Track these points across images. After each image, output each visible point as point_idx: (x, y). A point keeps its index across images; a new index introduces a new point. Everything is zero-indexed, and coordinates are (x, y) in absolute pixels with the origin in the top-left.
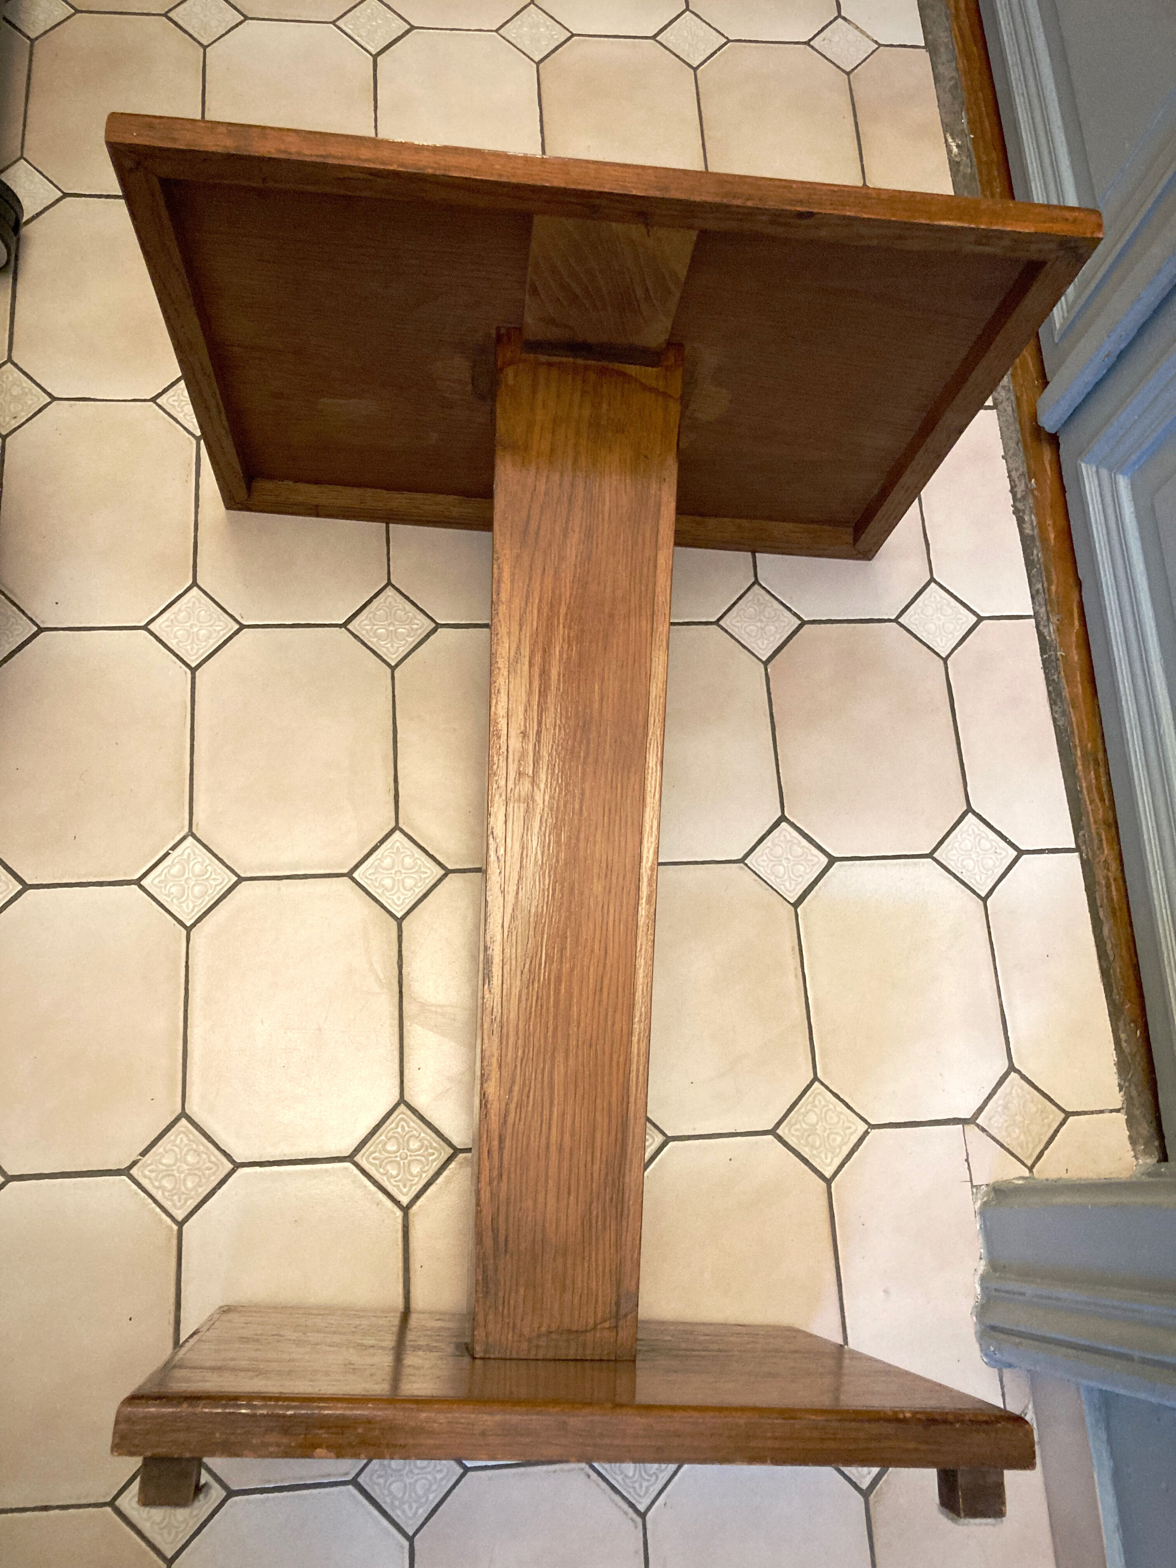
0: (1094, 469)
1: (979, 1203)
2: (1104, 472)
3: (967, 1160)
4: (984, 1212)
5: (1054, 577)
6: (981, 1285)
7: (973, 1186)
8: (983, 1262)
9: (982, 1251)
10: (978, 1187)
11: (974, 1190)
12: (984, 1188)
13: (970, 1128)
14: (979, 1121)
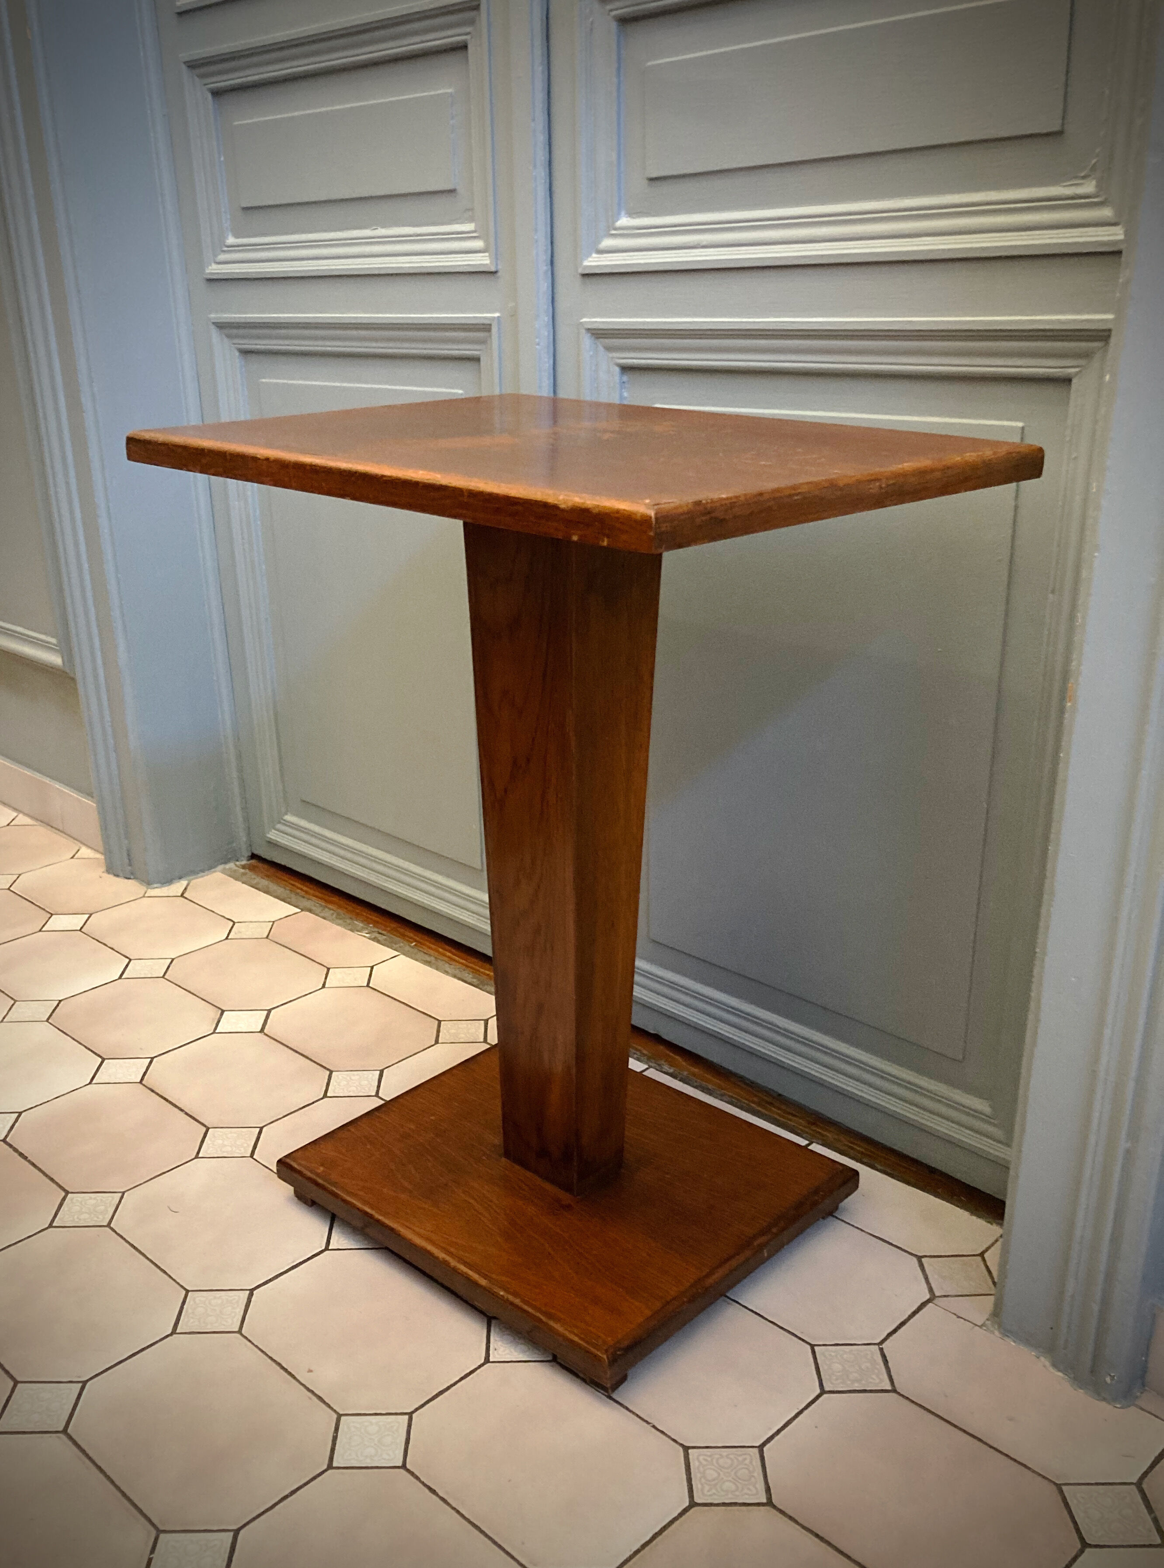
1: (997, 1333)
3: (959, 1317)
4: (1006, 1332)
5: (639, 1048)
6: (1059, 1371)
7: (980, 1327)
9: (1033, 1353)
10: (984, 1325)
11: (985, 1328)
12: (988, 1323)
13: (936, 1301)
14: (937, 1294)
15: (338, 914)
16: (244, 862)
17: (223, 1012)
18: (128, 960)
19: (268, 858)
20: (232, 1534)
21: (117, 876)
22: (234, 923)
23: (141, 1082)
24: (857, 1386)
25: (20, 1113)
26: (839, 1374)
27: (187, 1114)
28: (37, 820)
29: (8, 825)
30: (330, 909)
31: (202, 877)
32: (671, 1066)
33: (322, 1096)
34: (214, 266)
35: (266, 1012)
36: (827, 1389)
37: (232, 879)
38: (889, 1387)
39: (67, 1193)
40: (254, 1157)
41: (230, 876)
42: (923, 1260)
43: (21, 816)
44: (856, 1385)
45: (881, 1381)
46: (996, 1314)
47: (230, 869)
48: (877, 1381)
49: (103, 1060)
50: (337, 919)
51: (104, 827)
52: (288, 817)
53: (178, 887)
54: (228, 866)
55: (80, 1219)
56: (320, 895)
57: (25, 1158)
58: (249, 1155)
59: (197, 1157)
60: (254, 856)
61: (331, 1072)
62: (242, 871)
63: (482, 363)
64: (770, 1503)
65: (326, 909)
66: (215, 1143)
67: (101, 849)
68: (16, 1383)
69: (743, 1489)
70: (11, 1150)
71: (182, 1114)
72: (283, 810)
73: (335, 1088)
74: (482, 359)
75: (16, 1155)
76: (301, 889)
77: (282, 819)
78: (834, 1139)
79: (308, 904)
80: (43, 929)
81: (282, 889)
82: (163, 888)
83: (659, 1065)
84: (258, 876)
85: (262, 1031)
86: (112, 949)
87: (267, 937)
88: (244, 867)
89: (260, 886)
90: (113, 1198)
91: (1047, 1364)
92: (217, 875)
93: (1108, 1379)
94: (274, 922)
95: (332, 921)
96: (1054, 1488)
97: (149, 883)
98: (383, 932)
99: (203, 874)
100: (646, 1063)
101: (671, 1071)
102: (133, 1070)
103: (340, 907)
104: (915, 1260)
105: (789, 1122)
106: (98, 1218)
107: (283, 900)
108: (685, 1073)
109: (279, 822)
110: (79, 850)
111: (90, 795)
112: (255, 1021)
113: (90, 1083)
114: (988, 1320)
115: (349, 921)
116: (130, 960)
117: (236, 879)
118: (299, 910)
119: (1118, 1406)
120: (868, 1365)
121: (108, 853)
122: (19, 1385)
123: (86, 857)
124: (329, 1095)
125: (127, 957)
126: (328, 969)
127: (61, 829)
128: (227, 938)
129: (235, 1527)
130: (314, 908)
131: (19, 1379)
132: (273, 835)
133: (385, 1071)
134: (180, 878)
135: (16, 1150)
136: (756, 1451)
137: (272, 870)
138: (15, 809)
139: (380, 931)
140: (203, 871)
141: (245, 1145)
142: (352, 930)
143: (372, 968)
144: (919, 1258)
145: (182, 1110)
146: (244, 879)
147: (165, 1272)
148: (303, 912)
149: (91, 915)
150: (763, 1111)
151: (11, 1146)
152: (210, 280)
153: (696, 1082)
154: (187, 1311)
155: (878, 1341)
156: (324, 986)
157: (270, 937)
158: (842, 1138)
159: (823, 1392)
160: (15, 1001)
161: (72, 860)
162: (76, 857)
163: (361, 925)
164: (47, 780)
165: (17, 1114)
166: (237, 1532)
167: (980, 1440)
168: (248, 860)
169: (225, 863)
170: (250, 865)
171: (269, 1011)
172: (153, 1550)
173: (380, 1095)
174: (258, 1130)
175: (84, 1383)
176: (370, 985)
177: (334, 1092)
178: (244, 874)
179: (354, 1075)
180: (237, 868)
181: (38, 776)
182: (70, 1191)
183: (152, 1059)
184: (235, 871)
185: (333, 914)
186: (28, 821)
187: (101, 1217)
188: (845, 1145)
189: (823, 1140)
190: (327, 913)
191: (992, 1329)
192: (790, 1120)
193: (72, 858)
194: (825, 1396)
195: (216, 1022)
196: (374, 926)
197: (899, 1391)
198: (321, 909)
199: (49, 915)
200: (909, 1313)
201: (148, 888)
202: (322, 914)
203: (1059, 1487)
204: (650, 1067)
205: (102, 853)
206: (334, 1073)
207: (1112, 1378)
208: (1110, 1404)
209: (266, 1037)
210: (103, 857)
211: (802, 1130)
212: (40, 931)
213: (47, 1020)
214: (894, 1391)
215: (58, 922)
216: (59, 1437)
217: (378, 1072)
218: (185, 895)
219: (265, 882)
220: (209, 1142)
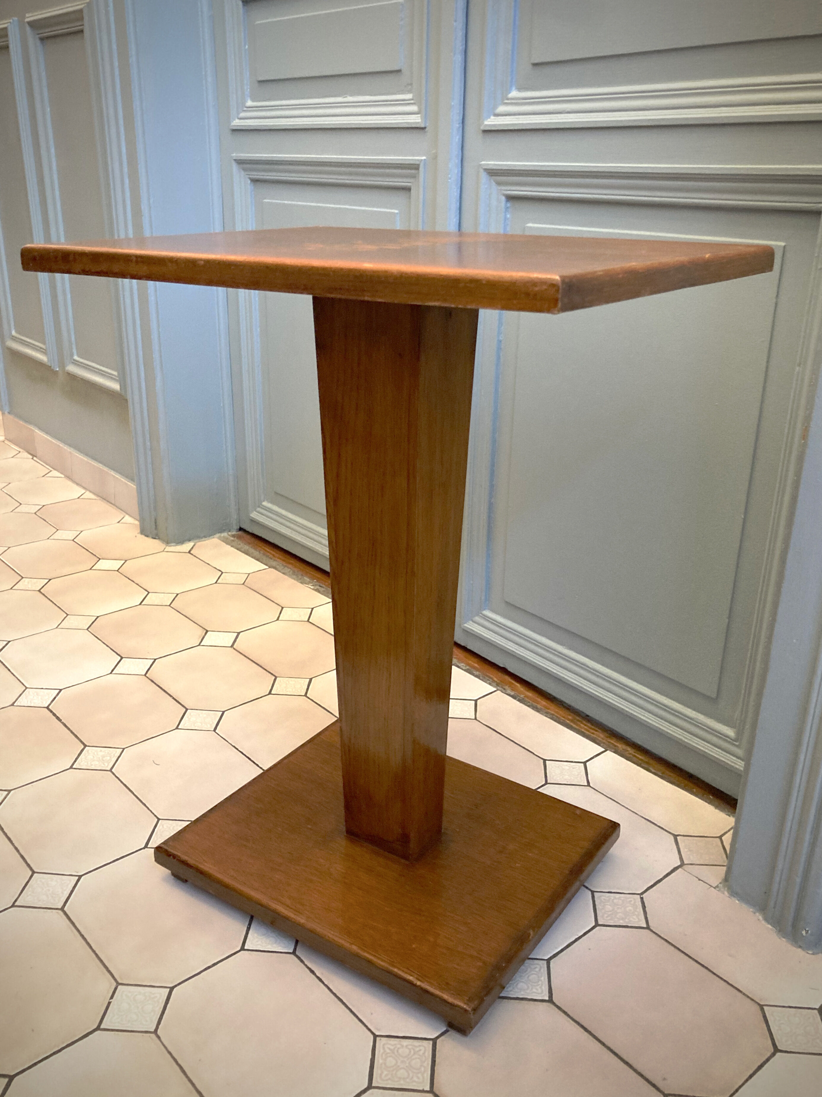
0: (471, 622)
1: (726, 893)
2: (477, 619)
3: (699, 880)
4: (733, 893)
5: (491, 676)
6: (769, 923)
7: (715, 888)
8: (757, 914)
9: (751, 910)
10: (717, 886)
11: (718, 889)
12: (720, 885)
13: (685, 867)
14: (686, 862)
15: (294, 572)
16: (234, 533)
17: (207, 631)
18: (147, 593)
19: (250, 531)
20: (168, 990)
21: (147, 536)
22: (222, 573)
23: (145, 675)
24: (622, 923)
25: (61, 690)
26: (609, 913)
27: (173, 698)
28: (98, 496)
29: (79, 498)
30: (288, 567)
31: (205, 540)
32: (512, 690)
33: (267, 693)
34: (237, 121)
35: (236, 634)
36: (600, 923)
37: (224, 544)
38: (645, 926)
39: (85, 746)
40: (216, 731)
41: (223, 541)
42: (678, 838)
43: (88, 493)
44: (621, 921)
45: (640, 920)
46: (726, 879)
47: (224, 537)
48: (637, 920)
49: (122, 658)
50: (294, 575)
51: (141, 503)
52: (265, 503)
53: (187, 546)
54: (223, 535)
55: (92, 765)
56: (283, 558)
57: (60, 720)
58: (213, 730)
59: (177, 728)
60: (241, 529)
61: (276, 677)
62: (232, 538)
63: (412, 191)
64: (551, 1001)
65: (286, 568)
66: (191, 719)
67: (138, 518)
68: (34, 872)
69: (532, 989)
70: (51, 714)
71: (171, 699)
72: (262, 498)
73: (277, 689)
74: (412, 188)
75: (54, 718)
76: (270, 553)
77: (261, 504)
78: (623, 749)
79: (274, 563)
80: (93, 568)
81: (258, 553)
82: (177, 547)
83: (504, 689)
84: (242, 543)
85: (232, 646)
86: (137, 584)
87: (243, 584)
88: (233, 536)
89: (243, 550)
90: (116, 752)
91: (761, 918)
92: (215, 541)
93: (804, 932)
94: (249, 574)
95: (290, 576)
96: (758, 1007)
97: (168, 543)
98: (324, 586)
99: (206, 539)
100: (494, 687)
101: (512, 693)
102: (141, 666)
103: (295, 567)
104: (672, 837)
105: (592, 735)
106: (104, 765)
107: (258, 560)
108: (522, 696)
109: (259, 507)
110: (123, 518)
111: (132, 480)
112: (228, 639)
113: (111, 673)
114: (720, 883)
115: (300, 577)
116: (149, 593)
117: (227, 543)
118: (267, 567)
119: (811, 952)
120: (630, 908)
121: (142, 521)
122: (35, 875)
123: (129, 522)
124: (273, 692)
125: (146, 590)
126: (282, 608)
127: (113, 502)
128: (216, 583)
129: (171, 985)
130: (278, 567)
131: (36, 870)
132: (254, 515)
133: (313, 679)
134: (189, 540)
135: (54, 715)
136: (545, 962)
137: (253, 540)
138: (84, 488)
139: (321, 585)
140: (205, 537)
141: (211, 723)
142: (301, 583)
143: (312, 609)
144: (675, 836)
145: (171, 696)
146: (233, 544)
147: (145, 805)
148: (270, 569)
149: (126, 561)
150: (574, 726)
151: (51, 711)
152: (234, 131)
153: (529, 702)
154: (157, 833)
155: (639, 892)
156: (278, 619)
157: (245, 584)
158: (629, 749)
159: (597, 925)
160: (67, 615)
161: (118, 524)
162: (121, 522)
163: (308, 580)
164: (106, 469)
165: (58, 691)
166: (172, 989)
167: (706, 968)
168: (237, 532)
169: (221, 532)
170: (238, 534)
171: (239, 633)
172: (112, 997)
173: (308, 695)
174: (221, 713)
175: (80, 877)
176: (310, 621)
177: (276, 691)
178: (233, 541)
179: (292, 681)
180: (229, 537)
181: (100, 466)
182: (88, 745)
183: (155, 660)
184: (227, 538)
185: (289, 572)
186: (93, 496)
187: (106, 764)
188: (630, 754)
189: (615, 749)
190: (287, 570)
191: (722, 890)
192: (593, 733)
193: (119, 522)
194: (598, 928)
195: (201, 638)
196: (317, 581)
197: (652, 929)
198: (283, 567)
199: (98, 559)
200: (665, 874)
201: (167, 546)
202: (283, 571)
203: (762, 1007)
204: (498, 690)
205: (137, 520)
206: (278, 679)
207: (807, 932)
208: (803, 950)
209: (235, 651)
210: (139, 523)
211: (600, 741)
212: (91, 569)
213: (87, 629)
214: (648, 928)
215: (103, 564)
216: (57, 913)
217: (308, 680)
218: (192, 552)
219: (246, 547)
220: (187, 719)
